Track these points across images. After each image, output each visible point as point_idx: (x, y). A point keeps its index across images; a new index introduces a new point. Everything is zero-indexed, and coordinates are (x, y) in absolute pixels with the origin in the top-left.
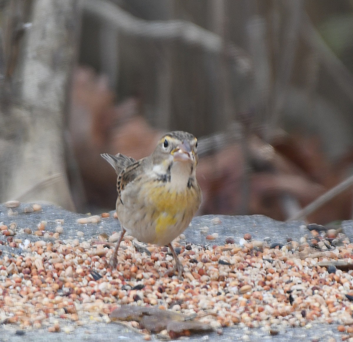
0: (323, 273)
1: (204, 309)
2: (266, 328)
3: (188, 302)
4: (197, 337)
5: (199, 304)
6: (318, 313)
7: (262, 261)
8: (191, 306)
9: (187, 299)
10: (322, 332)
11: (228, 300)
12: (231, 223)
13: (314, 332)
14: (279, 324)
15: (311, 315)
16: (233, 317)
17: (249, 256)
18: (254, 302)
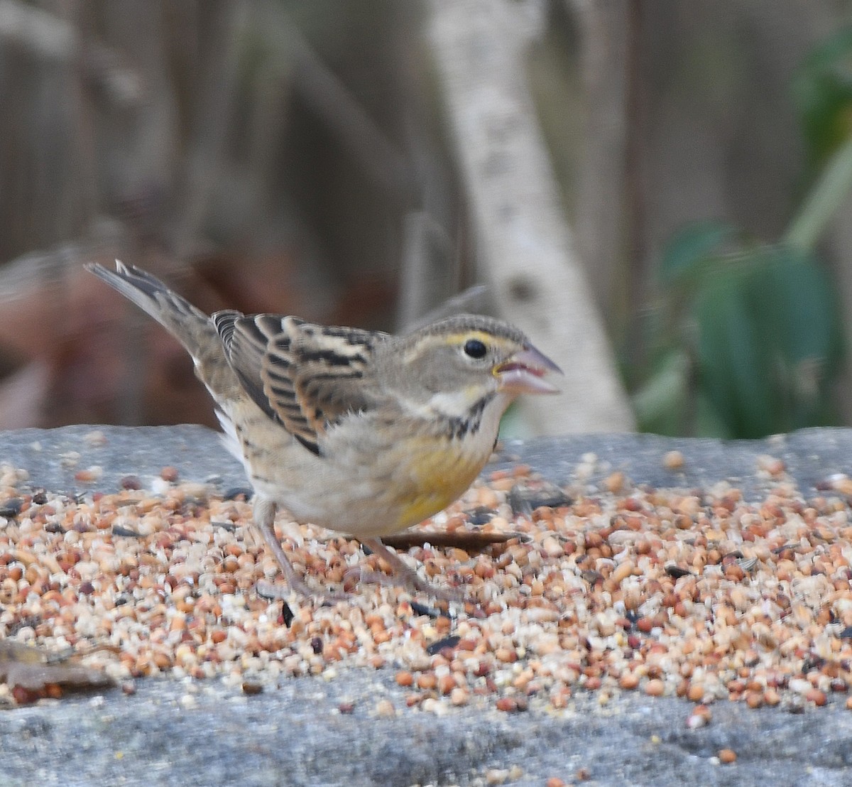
0: (352, 554)
1: (90, 637)
2: (233, 679)
3: (51, 621)
4: (77, 699)
5: (77, 626)
6: (350, 644)
7: (211, 528)
8: (58, 630)
9: (49, 615)
10: (362, 687)
11: (143, 616)
12: (128, 442)
13: (341, 686)
14: (261, 669)
15: (335, 650)
16: (155, 654)
17: (177, 517)
18: (202, 620)
